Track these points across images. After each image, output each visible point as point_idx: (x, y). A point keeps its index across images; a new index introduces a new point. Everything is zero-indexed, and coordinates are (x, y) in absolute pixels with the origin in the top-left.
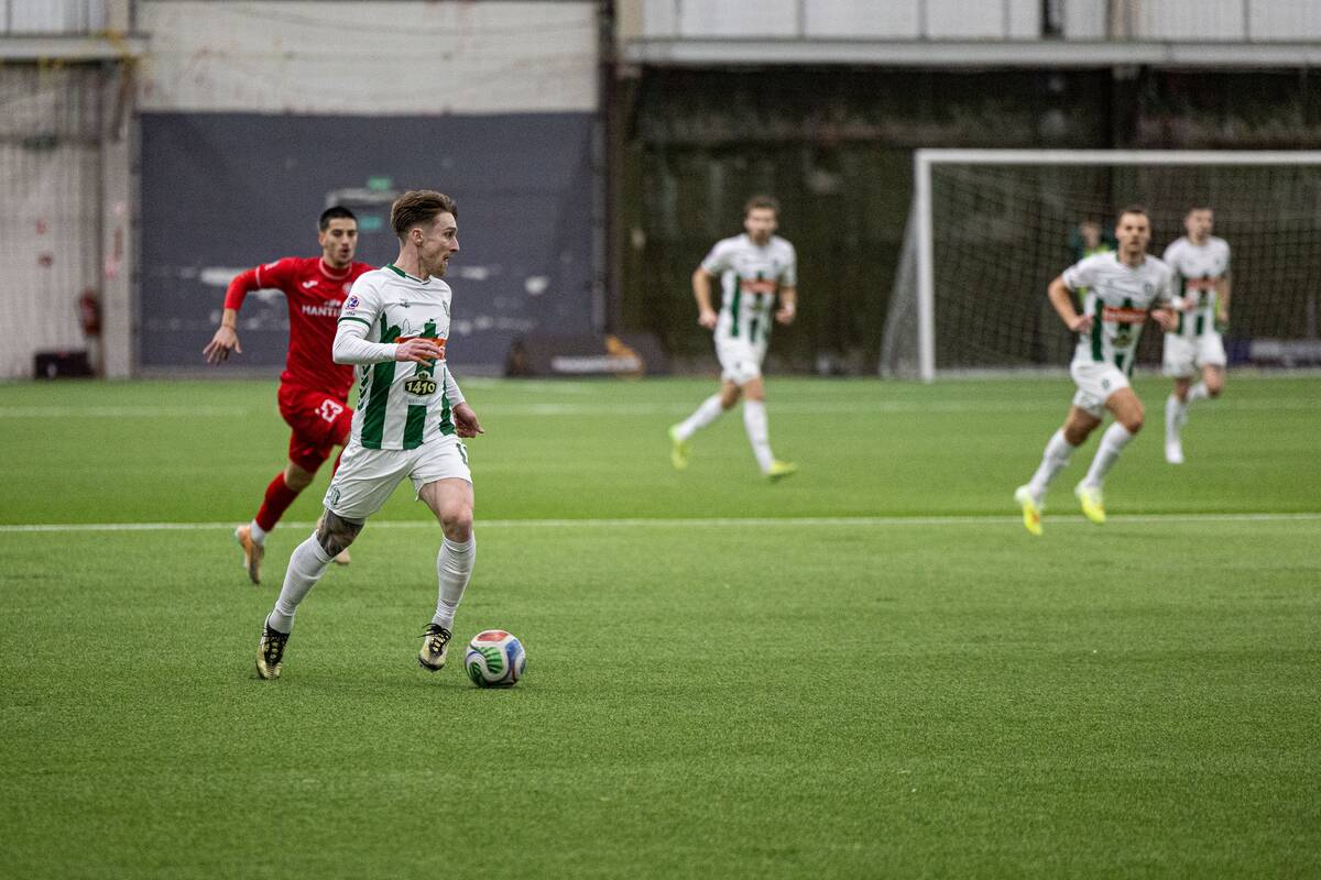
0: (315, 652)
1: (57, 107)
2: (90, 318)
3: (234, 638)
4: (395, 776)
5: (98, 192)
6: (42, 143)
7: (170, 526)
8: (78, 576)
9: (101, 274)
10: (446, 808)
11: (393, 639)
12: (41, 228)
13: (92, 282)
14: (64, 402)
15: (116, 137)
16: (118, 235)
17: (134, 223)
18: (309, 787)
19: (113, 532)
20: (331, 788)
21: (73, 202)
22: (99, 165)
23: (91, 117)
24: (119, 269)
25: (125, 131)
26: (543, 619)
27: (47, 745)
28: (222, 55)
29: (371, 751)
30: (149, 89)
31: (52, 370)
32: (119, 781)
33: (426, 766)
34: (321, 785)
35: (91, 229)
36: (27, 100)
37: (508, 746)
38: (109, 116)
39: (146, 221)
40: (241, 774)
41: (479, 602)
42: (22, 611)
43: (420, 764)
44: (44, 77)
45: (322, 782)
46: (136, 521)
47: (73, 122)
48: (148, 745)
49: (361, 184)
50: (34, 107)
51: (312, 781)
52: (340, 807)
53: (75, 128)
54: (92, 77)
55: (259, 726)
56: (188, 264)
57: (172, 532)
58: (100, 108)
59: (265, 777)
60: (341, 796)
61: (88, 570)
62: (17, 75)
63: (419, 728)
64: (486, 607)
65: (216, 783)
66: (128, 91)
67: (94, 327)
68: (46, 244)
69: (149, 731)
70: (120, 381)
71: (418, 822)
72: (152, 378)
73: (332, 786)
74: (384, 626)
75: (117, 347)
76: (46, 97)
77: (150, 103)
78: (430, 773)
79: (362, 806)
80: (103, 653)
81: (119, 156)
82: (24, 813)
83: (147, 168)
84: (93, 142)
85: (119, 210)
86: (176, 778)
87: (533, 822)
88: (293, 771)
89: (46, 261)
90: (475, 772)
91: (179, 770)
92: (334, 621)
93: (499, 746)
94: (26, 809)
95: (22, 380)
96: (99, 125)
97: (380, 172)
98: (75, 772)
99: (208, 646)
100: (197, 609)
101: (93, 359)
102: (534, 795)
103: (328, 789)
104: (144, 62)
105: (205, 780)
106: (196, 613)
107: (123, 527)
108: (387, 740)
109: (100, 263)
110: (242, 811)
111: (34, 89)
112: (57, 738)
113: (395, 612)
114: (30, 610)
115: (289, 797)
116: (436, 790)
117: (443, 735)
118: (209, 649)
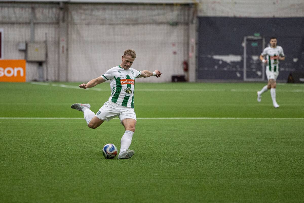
0: (244, 150)
1: (178, 15)
2: (185, 67)
3: (224, 146)
4: (266, 180)
5: (188, 36)
6: (175, 24)
7: (207, 118)
8: (185, 130)
9: (188, 57)
10: (279, 188)
11: (263, 146)
12: (174, 45)
13: (186, 59)
14: (179, 87)
15: (192, 22)
16: (193, 47)
17: (197, 44)
18: (244, 183)
19: (193, 119)
20: (250, 183)
21: (182, 39)
22: (188, 30)
23: (186, 18)
24: (193, 55)
25: (194, 21)
26: (300, 142)
27: (179, 172)
28: (219, 3)
29: (260, 174)
30: (201, 11)
31: (176, 80)
32: (197, 180)
33: (273, 178)
34: (248, 182)
35: (186, 45)
36: (171, 14)
37: (294, 173)
38: (191, 18)
39: (200, 43)
40: (228, 179)
41: (284, 138)
42: (171, 138)
43: (272, 177)
44: (175, 8)
45: (248, 181)
46: (198, 117)
47: (182, 19)
48: (204, 172)
49: (253, 35)
50: (172, 15)
51: (245, 181)
52: (253, 188)
53: (182, 21)
54: (187, 8)
55: (231, 167)
56: (210, 54)
57: (207, 120)
58: (189, 15)
59: (234, 180)
60: (252, 185)
61: (187, 129)
62: (168, 7)
63: (271, 168)
64: (286, 139)
65: (221, 181)
66: (195, 11)
67: (186, 70)
68: (175, 49)
69: (204, 168)
70: (193, 83)
71: (272, 192)
72: (201, 82)
73: (250, 182)
74: (261, 143)
75: (192, 74)
76: (176, 13)
77: (201, 14)
78: (274, 180)
79: (258, 187)
80: (192, 149)
81: (193, 28)
82: (174, 188)
83: (200, 31)
84: (187, 24)
85: (193, 41)
86: (211, 180)
87: (301, 192)
88: (240, 178)
89: (175, 53)
90: (285, 180)
91: (212, 178)
92: (249, 142)
93: (291, 173)
94: (175, 187)
95: (169, 82)
96: (188, 19)
97: (257, 32)
98: (186, 178)
99: (217, 148)
100: (215, 139)
101: (186, 77)
102: (300, 185)
103: (249, 183)
104: (200, 4)
105: (219, 180)
106: (214, 139)
107: (195, 118)
108: (263, 171)
109: (188, 53)
110: (228, 188)
111: (172, 11)
112: (182, 170)
113: (263, 140)
114: (173, 138)
115: (240, 185)
116: (276, 184)
117: (277, 171)
118: (218, 148)
